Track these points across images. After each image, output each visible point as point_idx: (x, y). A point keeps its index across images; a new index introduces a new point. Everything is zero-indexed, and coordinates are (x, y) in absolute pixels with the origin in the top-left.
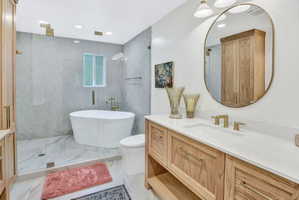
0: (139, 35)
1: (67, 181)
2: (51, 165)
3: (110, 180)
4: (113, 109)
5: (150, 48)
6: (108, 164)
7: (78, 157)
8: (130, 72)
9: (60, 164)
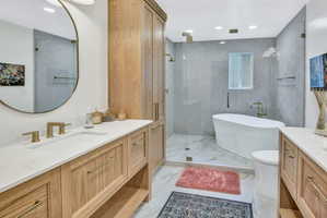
0: (292, 21)
1: (198, 178)
2: (189, 159)
3: (238, 193)
4: (259, 115)
5: (304, 36)
6: (241, 175)
7: (214, 159)
8: (283, 71)
9: (196, 161)
